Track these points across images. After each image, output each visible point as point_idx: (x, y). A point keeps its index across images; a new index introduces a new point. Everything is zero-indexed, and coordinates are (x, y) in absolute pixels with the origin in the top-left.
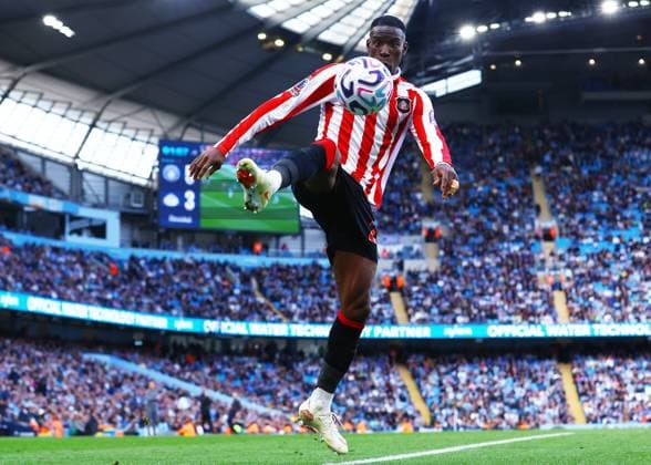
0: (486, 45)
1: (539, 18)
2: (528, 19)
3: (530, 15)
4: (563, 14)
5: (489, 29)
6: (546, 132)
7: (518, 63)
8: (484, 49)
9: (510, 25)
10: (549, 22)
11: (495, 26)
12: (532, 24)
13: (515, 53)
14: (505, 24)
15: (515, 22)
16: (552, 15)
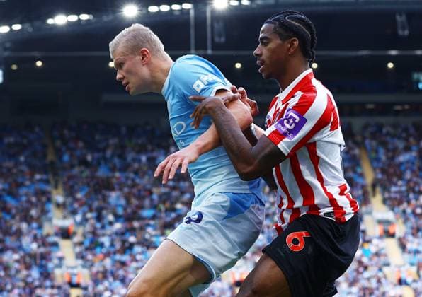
0: (8, 45)
1: (60, 20)
2: (50, 21)
3: (52, 17)
4: (84, 17)
5: (11, 30)
6: (66, 132)
7: (39, 64)
8: (5, 49)
9: (32, 26)
10: (70, 24)
11: (17, 27)
12: (54, 26)
13: (36, 54)
14: (27, 26)
15: (37, 23)
16: (73, 18)
